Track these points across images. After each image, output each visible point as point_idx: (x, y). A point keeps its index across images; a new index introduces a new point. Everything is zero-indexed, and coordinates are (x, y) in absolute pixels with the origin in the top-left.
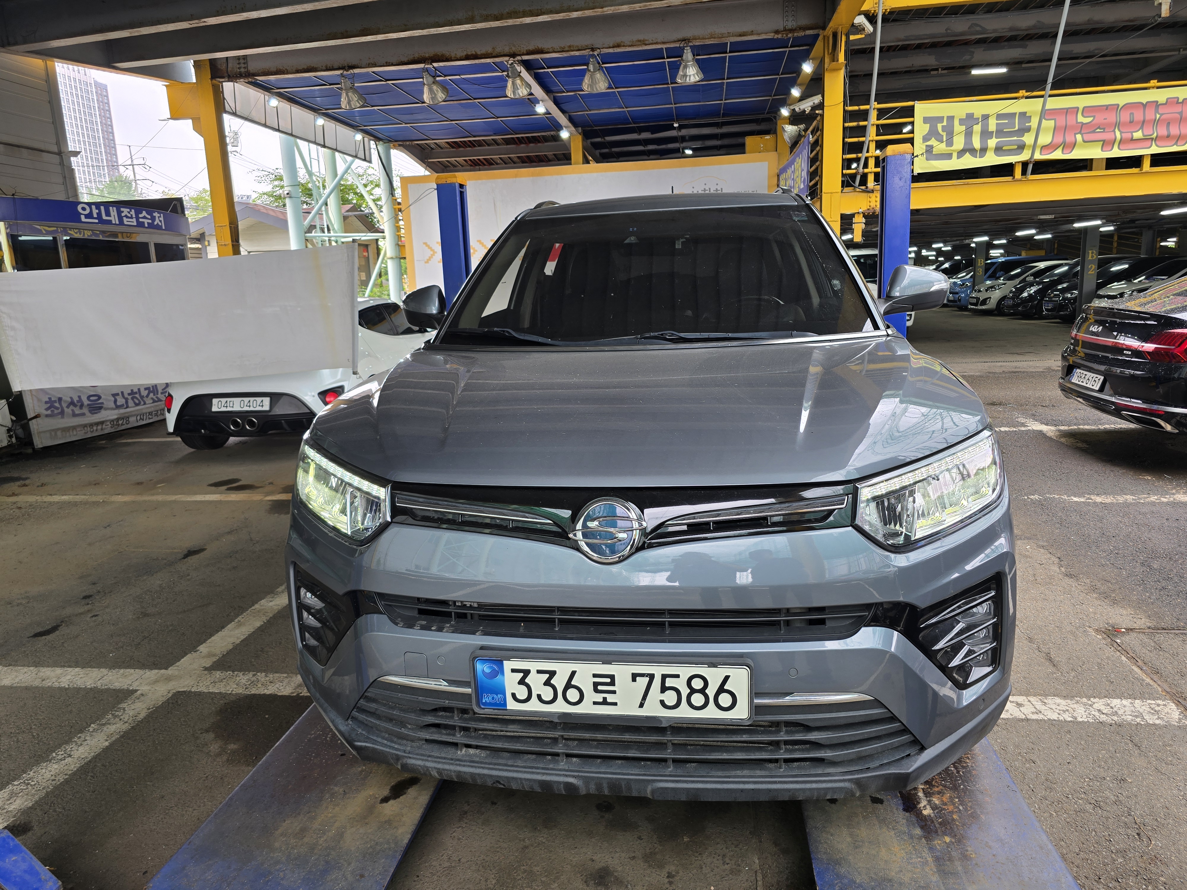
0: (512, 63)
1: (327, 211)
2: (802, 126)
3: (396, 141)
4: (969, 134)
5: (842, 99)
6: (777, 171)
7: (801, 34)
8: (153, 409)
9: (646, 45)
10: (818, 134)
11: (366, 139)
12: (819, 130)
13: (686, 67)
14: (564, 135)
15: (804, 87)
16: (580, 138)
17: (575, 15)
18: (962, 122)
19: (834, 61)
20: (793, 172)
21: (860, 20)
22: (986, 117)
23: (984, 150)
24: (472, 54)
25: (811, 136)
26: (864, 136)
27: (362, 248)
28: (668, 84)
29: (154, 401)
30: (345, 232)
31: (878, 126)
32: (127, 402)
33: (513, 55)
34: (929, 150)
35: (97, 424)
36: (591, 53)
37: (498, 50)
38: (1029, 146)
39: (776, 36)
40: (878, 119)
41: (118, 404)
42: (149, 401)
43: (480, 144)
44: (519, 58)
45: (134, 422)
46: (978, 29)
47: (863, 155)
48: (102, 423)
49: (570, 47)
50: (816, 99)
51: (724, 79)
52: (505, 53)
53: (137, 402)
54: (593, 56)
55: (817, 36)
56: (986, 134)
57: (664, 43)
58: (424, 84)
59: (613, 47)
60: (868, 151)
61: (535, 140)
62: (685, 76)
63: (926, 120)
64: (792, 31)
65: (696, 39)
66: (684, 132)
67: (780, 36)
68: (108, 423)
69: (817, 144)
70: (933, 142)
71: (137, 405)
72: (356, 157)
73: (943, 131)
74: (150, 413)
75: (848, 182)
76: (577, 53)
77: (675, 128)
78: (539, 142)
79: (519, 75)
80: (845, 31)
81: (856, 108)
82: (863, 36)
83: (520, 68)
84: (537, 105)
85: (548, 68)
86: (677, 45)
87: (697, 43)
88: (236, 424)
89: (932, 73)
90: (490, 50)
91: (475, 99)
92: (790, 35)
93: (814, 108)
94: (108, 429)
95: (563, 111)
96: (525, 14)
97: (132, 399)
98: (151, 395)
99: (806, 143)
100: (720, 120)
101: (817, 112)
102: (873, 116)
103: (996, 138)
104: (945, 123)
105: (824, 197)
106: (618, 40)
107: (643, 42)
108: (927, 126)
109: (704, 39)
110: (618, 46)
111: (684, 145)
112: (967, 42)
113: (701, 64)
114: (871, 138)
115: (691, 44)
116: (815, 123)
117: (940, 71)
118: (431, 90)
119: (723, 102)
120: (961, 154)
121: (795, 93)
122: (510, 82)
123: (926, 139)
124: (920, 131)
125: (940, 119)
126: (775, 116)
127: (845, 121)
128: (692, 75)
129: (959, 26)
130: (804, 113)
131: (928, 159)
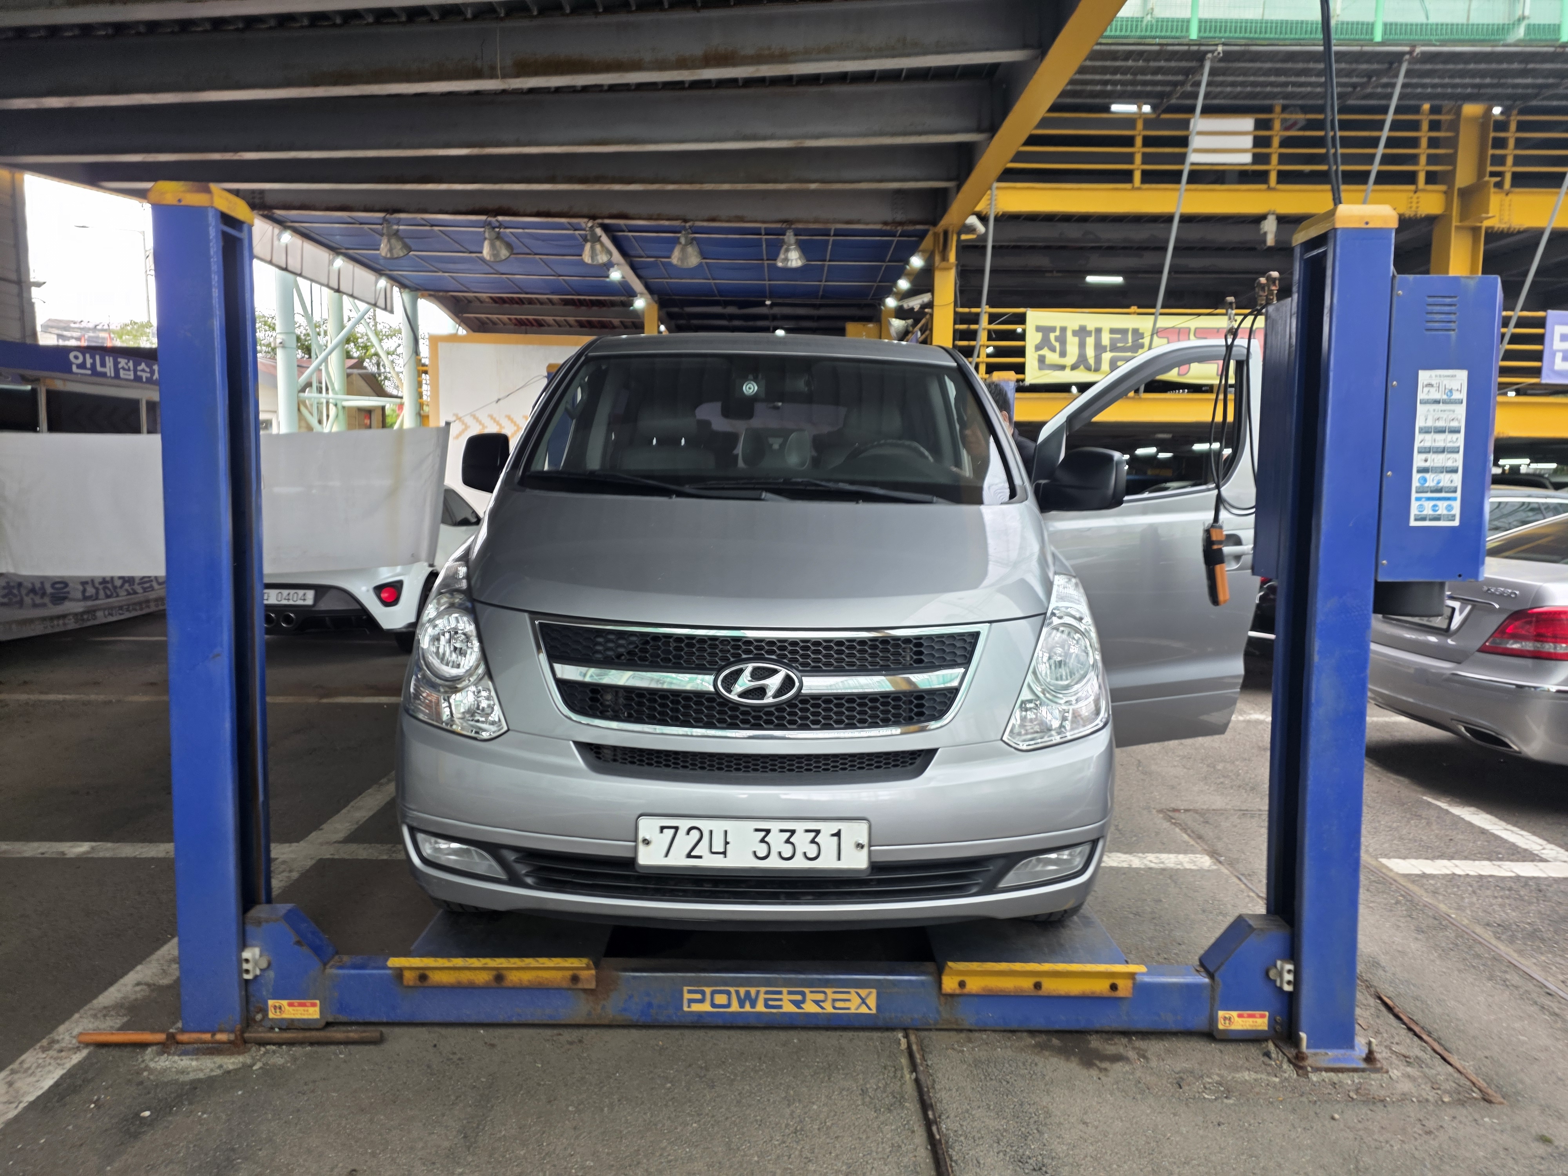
0: (591, 227)
1: (326, 367)
2: (910, 321)
3: (426, 290)
4: (1082, 345)
5: (952, 298)
7: (911, 228)
8: (124, 603)
9: (744, 222)
10: (927, 332)
11: (389, 286)
12: (928, 328)
13: (787, 250)
14: (638, 304)
15: (912, 278)
16: (655, 307)
17: (671, 187)
18: (1075, 333)
19: (944, 259)
21: (973, 220)
22: (1099, 331)
23: (1098, 366)
24: (546, 212)
25: (919, 334)
26: (974, 339)
27: (363, 414)
28: (762, 260)
29: (129, 594)
30: (348, 395)
31: (989, 332)
32: (97, 593)
33: (593, 217)
34: (1042, 360)
35: (58, 617)
36: (683, 224)
37: (574, 210)
39: (885, 228)
40: (990, 323)
41: (87, 594)
42: (122, 593)
43: (530, 302)
44: (600, 221)
45: (101, 618)
46: (1092, 236)
47: (974, 361)
48: (64, 616)
49: (659, 215)
50: (926, 298)
51: (825, 261)
52: (583, 214)
53: (109, 593)
54: (684, 228)
55: (928, 231)
56: (1100, 348)
57: (764, 222)
58: (485, 239)
59: (709, 221)
60: (978, 356)
61: (599, 304)
62: (786, 259)
63: (1039, 329)
64: (901, 223)
65: (800, 222)
66: (776, 310)
67: (888, 228)
68: (71, 617)
70: (1045, 352)
71: (108, 597)
72: (374, 305)
73: (1056, 341)
74: (121, 608)
76: (667, 223)
77: (766, 305)
78: (604, 305)
79: (598, 239)
80: (956, 230)
81: (966, 310)
82: (975, 236)
83: (599, 231)
84: (611, 270)
85: (630, 231)
86: (779, 225)
87: (800, 226)
88: (269, 619)
89: (1046, 275)
90: (565, 209)
91: (536, 254)
92: (899, 228)
93: (924, 306)
94: (71, 625)
95: (639, 277)
96: (614, 181)
97: (105, 588)
98: (127, 586)
99: (914, 340)
100: (818, 302)
101: (926, 310)
102: (984, 320)
103: (1111, 351)
104: (1058, 333)
106: (714, 213)
107: (741, 219)
108: (1040, 335)
109: (807, 222)
110: (713, 220)
111: (776, 323)
112: (1081, 248)
113: (804, 248)
114: (981, 343)
115: (793, 226)
116: (923, 321)
117: (1055, 274)
118: (493, 246)
119: (823, 283)
120: (1074, 367)
121: (903, 284)
122: (588, 246)
123: (1038, 348)
124: (1032, 339)
125: (1053, 329)
126: (880, 305)
127: (955, 323)
128: (794, 259)
129: (1073, 232)
130: (912, 309)
131: (1040, 369)
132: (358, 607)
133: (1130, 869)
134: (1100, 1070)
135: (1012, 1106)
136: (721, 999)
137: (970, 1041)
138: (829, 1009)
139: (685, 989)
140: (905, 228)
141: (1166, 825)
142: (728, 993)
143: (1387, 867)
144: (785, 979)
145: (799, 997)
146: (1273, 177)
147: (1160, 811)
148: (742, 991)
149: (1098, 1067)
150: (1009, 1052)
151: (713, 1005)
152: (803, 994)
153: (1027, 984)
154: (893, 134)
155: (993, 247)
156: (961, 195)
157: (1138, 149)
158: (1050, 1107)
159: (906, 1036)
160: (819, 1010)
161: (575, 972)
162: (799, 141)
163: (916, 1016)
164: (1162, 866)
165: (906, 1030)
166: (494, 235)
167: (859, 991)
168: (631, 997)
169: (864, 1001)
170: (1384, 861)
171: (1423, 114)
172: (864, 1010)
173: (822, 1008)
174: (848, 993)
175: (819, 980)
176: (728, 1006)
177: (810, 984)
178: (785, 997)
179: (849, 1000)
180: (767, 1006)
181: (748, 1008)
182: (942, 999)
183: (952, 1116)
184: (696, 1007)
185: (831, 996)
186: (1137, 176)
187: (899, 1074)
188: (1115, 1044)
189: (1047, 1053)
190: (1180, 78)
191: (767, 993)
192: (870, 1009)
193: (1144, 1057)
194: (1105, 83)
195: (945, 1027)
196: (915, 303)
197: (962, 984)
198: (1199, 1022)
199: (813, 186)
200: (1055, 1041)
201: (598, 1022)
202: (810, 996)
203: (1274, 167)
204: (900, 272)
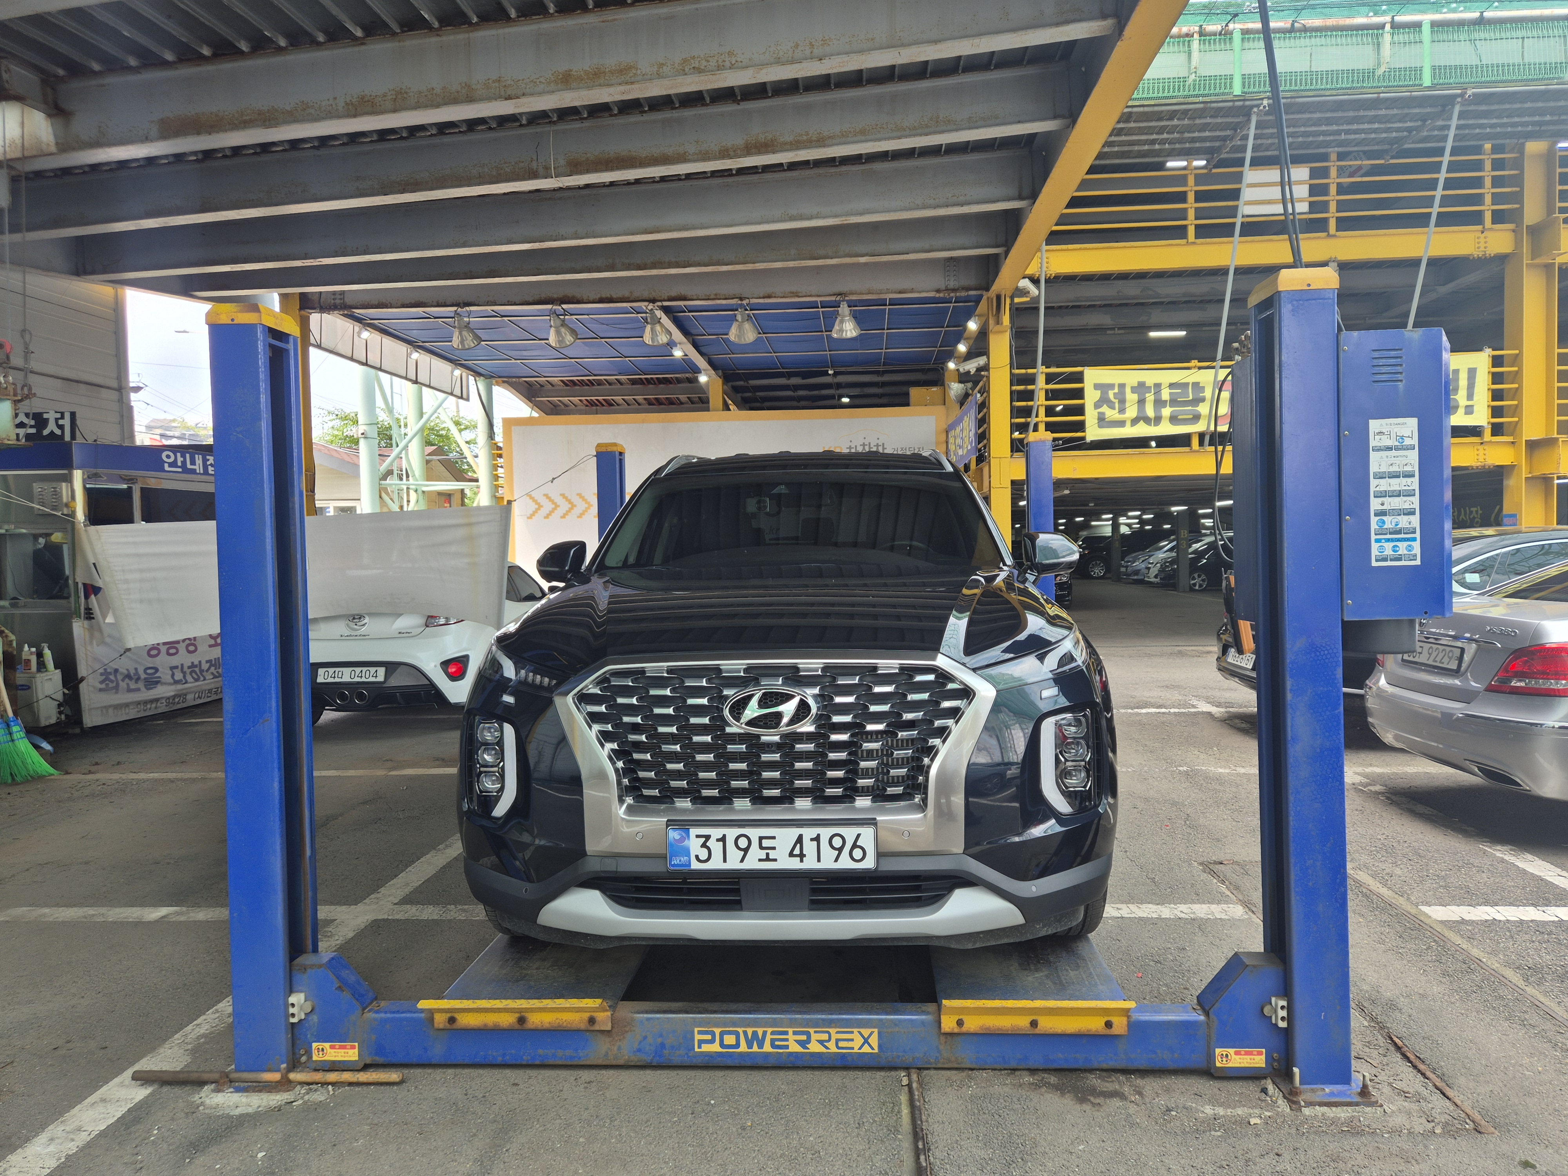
0: (652, 310)
1: (407, 454)
2: (969, 385)
3: (500, 377)
5: (1008, 361)
6: (945, 427)
7: (963, 294)
8: (210, 686)
9: (799, 297)
10: (985, 394)
11: (464, 375)
12: (985, 391)
13: (842, 322)
14: (703, 379)
15: (971, 342)
16: (720, 381)
17: (725, 269)
18: (1134, 390)
19: (998, 323)
20: (962, 430)
21: (1025, 283)
22: (1158, 386)
23: (1158, 420)
24: (607, 298)
25: (979, 395)
26: (1032, 400)
27: (443, 498)
28: (821, 332)
29: (214, 677)
30: (428, 480)
31: (1047, 391)
32: (185, 677)
33: (653, 301)
34: (1101, 417)
35: (152, 701)
36: (740, 302)
37: (636, 294)
38: (1205, 416)
39: (938, 295)
40: (1047, 383)
41: (176, 678)
43: (600, 383)
44: (659, 304)
45: (191, 700)
46: (1150, 292)
47: (1033, 420)
48: (157, 700)
49: (716, 295)
50: (981, 361)
51: (883, 329)
52: (644, 298)
53: (196, 677)
54: (741, 306)
55: (981, 296)
56: (1159, 403)
57: (819, 296)
58: (551, 326)
59: (764, 298)
60: (1037, 416)
61: (666, 381)
62: (841, 330)
63: (1097, 386)
64: (954, 290)
65: (853, 294)
66: (840, 379)
67: (942, 295)
68: (164, 701)
69: (983, 406)
70: (1105, 409)
71: (195, 680)
72: (452, 394)
73: (1115, 398)
74: (210, 690)
75: (1017, 446)
76: (724, 302)
77: (829, 375)
78: (671, 383)
79: (658, 321)
80: (1009, 294)
81: (1023, 371)
82: (1028, 299)
83: (659, 313)
84: (674, 348)
85: (689, 312)
86: (833, 298)
87: (854, 297)
88: (342, 697)
89: (1109, 332)
90: (627, 294)
91: (602, 338)
92: (952, 295)
93: (979, 369)
94: (162, 708)
95: (703, 354)
96: (670, 265)
99: (974, 402)
100: (880, 369)
101: (983, 373)
102: (1041, 380)
103: (1170, 407)
104: (1116, 390)
105: (993, 462)
106: (769, 290)
107: (796, 294)
108: (1099, 392)
109: (860, 293)
110: (769, 297)
111: (840, 391)
112: (1142, 304)
113: (857, 318)
114: (1039, 403)
115: (847, 298)
116: (981, 384)
117: (1117, 331)
118: (558, 333)
119: (883, 351)
120: (1135, 422)
121: (962, 348)
122: (648, 328)
123: (1097, 405)
124: (1091, 396)
125: (1111, 386)
126: (942, 369)
127: (1012, 384)
128: (848, 329)
129: (1131, 290)
130: (969, 372)
131: (1100, 427)
132: (428, 682)
133: (1160, 918)
134: (1094, 1105)
135: (1000, 1138)
136: (730, 1040)
137: (970, 1078)
138: (833, 1049)
139: (696, 1030)
140: (958, 294)
141: (1205, 876)
142: (737, 1034)
143: (1426, 915)
144: (791, 1019)
145: (804, 1038)
146: (1332, 224)
147: (1201, 864)
148: (750, 1031)
149: (1092, 1103)
150: (1006, 1089)
151: (722, 1045)
152: (808, 1034)
153: (1023, 1022)
154: (936, 207)
155: (1046, 308)
156: (1007, 260)
157: (1191, 205)
158: (1038, 1138)
159: (909, 1076)
160: (824, 1050)
161: (593, 1014)
162: (844, 218)
163: (917, 1055)
164: (1192, 916)
165: (907, 1069)
166: (559, 322)
167: (862, 1031)
168: (645, 1038)
169: (866, 1041)
170: (1425, 909)
171: (1484, 154)
172: (866, 1049)
173: (827, 1048)
174: (852, 1032)
175: (823, 1020)
176: (737, 1045)
177: (815, 1024)
178: (791, 1037)
179: (852, 1040)
180: (773, 1046)
181: (755, 1048)
182: (942, 1038)
183: (940, 1147)
184: (706, 1048)
185: (834, 1036)
186: (1191, 231)
187: (896, 1109)
188: (1112, 1082)
189: (1044, 1089)
190: (1228, 133)
191: (773, 1033)
192: (873, 1049)
193: (1140, 1094)
194: (1153, 142)
195: (946, 1066)
196: (971, 366)
197: (960, 1023)
198: (1196, 1060)
199: (863, 260)
200: (1053, 1079)
201: (614, 1063)
202: (815, 1037)
203: (1332, 214)
204: (959, 337)
